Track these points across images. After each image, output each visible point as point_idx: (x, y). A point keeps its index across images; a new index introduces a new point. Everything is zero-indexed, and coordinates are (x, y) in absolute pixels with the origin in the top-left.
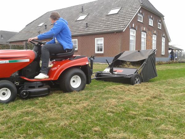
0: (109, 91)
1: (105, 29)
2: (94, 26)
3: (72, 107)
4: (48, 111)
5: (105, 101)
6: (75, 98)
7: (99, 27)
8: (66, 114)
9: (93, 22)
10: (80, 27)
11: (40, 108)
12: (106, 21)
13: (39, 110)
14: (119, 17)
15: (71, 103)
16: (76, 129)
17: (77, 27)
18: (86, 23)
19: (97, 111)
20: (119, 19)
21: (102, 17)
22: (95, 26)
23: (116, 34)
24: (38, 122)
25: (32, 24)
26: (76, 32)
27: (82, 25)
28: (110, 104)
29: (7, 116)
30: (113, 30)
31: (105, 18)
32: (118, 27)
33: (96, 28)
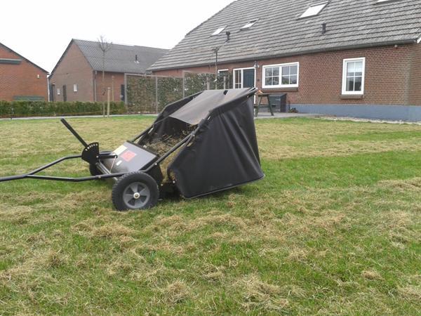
0: (388, 192)
1: (369, 36)
2: (342, 31)
3: (308, 220)
4: (255, 223)
5: (382, 215)
6: (309, 202)
7: (354, 33)
8: (297, 234)
9: (339, 19)
10: (307, 32)
11: (239, 216)
12: (372, 18)
13: (240, 221)
14: (406, 8)
15: (301, 213)
16: (324, 269)
17: (299, 34)
18: (322, 22)
19: (366, 235)
20: (408, 13)
21: (364, 8)
22: (345, 30)
23: (397, 48)
24: (244, 245)
25: (198, 32)
26: (297, 46)
27: (312, 28)
28: (396, 222)
29: (181, 227)
30: (390, 39)
31: (371, 10)
32: (405, 32)
33: (346, 34)
